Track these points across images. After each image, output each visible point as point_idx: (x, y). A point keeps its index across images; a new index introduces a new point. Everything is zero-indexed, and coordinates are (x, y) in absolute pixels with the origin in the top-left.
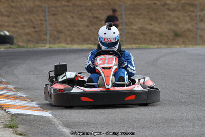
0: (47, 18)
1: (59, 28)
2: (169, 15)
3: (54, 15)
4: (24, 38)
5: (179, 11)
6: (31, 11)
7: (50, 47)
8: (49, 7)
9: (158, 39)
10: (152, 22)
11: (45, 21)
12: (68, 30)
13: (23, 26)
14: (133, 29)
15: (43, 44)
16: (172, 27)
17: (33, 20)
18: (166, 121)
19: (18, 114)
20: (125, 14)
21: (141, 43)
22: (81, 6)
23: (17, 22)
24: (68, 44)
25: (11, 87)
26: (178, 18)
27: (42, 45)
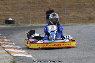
0: (30, 12)
1: (36, 16)
2: (86, 10)
3: (33, 10)
4: (20, 21)
5: (91, 8)
6: (22, 9)
7: (31, 25)
8: (31, 7)
9: (81, 21)
10: (79, 13)
11: (29, 13)
12: (40, 17)
13: (19, 15)
14: (69, 16)
15: (28, 23)
16: (88, 15)
17: (24, 13)
18: (85, 58)
19: (17, 56)
20: (66, 9)
21: (73, 23)
22: (45, 6)
23: (16, 14)
24: (40, 23)
25: (14, 44)
26: (91, 11)
27: (28, 24)
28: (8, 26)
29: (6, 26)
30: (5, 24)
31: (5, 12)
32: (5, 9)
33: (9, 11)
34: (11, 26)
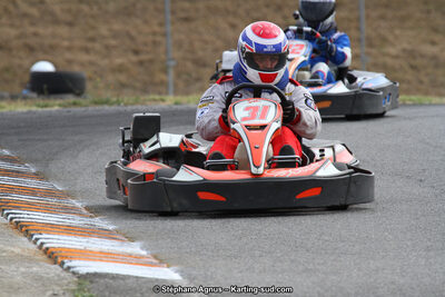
0: (169, 28)
1: (200, 53)
3: (187, 20)
4: (111, 78)
6: (127, 11)
7: (177, 103)
10: (437, 38)
13: (107, 47)
14: (385, 55)
15: (160, 93)
17: (134, 33)
19: (95, 274)
20: (368, 17)
23: (92, 39)
25: (78, 205)
27: (157, 97)
28: (46, 106)
29: (38, 106)
30: (34, 95)
31: (31, 29)
32: (34, 11)
33: (56, 22)
34: (65, 106)
